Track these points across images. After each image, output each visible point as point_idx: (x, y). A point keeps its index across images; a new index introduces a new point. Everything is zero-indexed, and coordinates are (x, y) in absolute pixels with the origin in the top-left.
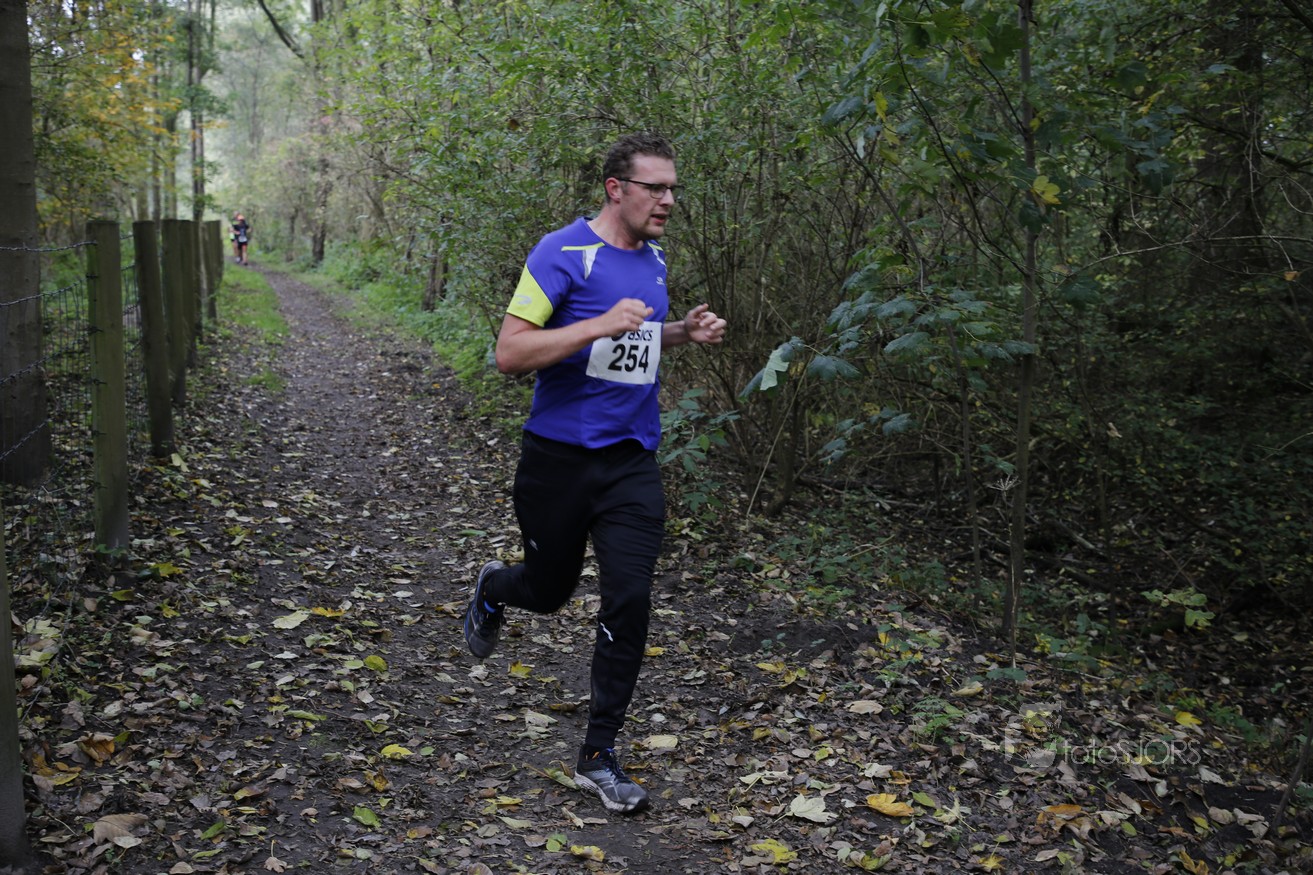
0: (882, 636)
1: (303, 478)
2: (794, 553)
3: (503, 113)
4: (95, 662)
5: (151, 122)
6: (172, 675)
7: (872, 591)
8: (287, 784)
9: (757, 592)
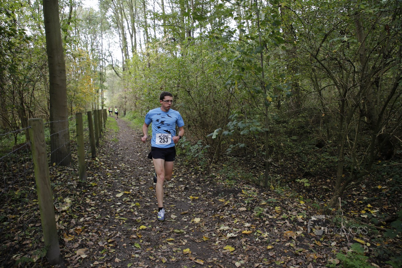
0: (243, 191)
1: (122, 161)
3: (159, 87)
4: (78, 208)
6: (94, 210)
7: (239, 180)
8: (119, 237)
9: (216, 182)
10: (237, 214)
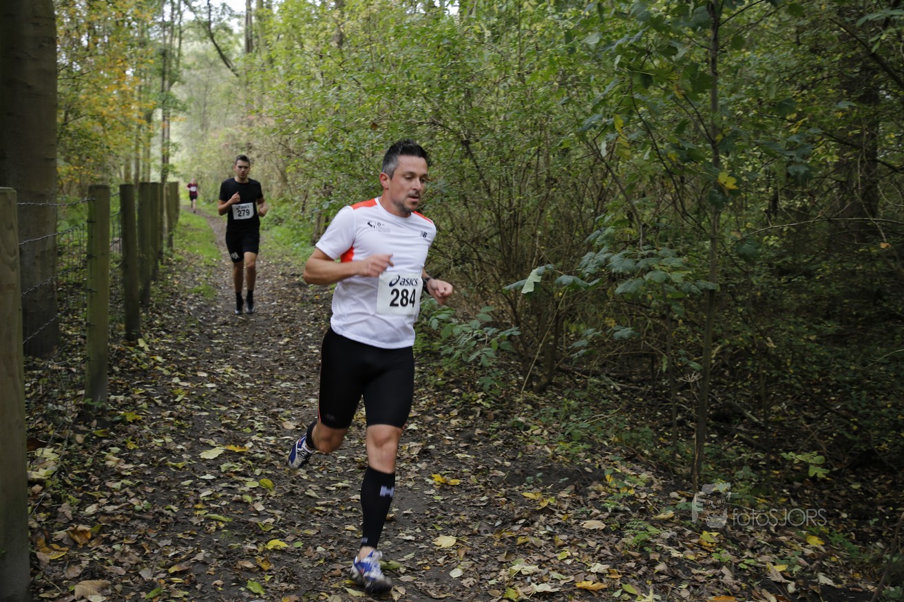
0: (608, 477)
1: (225, 357)
2: (551, 418)
3: (367, 119)
4: (81, 477)
5: (135, 115)
6: (131, 488)
7: (603, 447)
8: (204, 564)
9: (525, 444)
10: (572, 536)
